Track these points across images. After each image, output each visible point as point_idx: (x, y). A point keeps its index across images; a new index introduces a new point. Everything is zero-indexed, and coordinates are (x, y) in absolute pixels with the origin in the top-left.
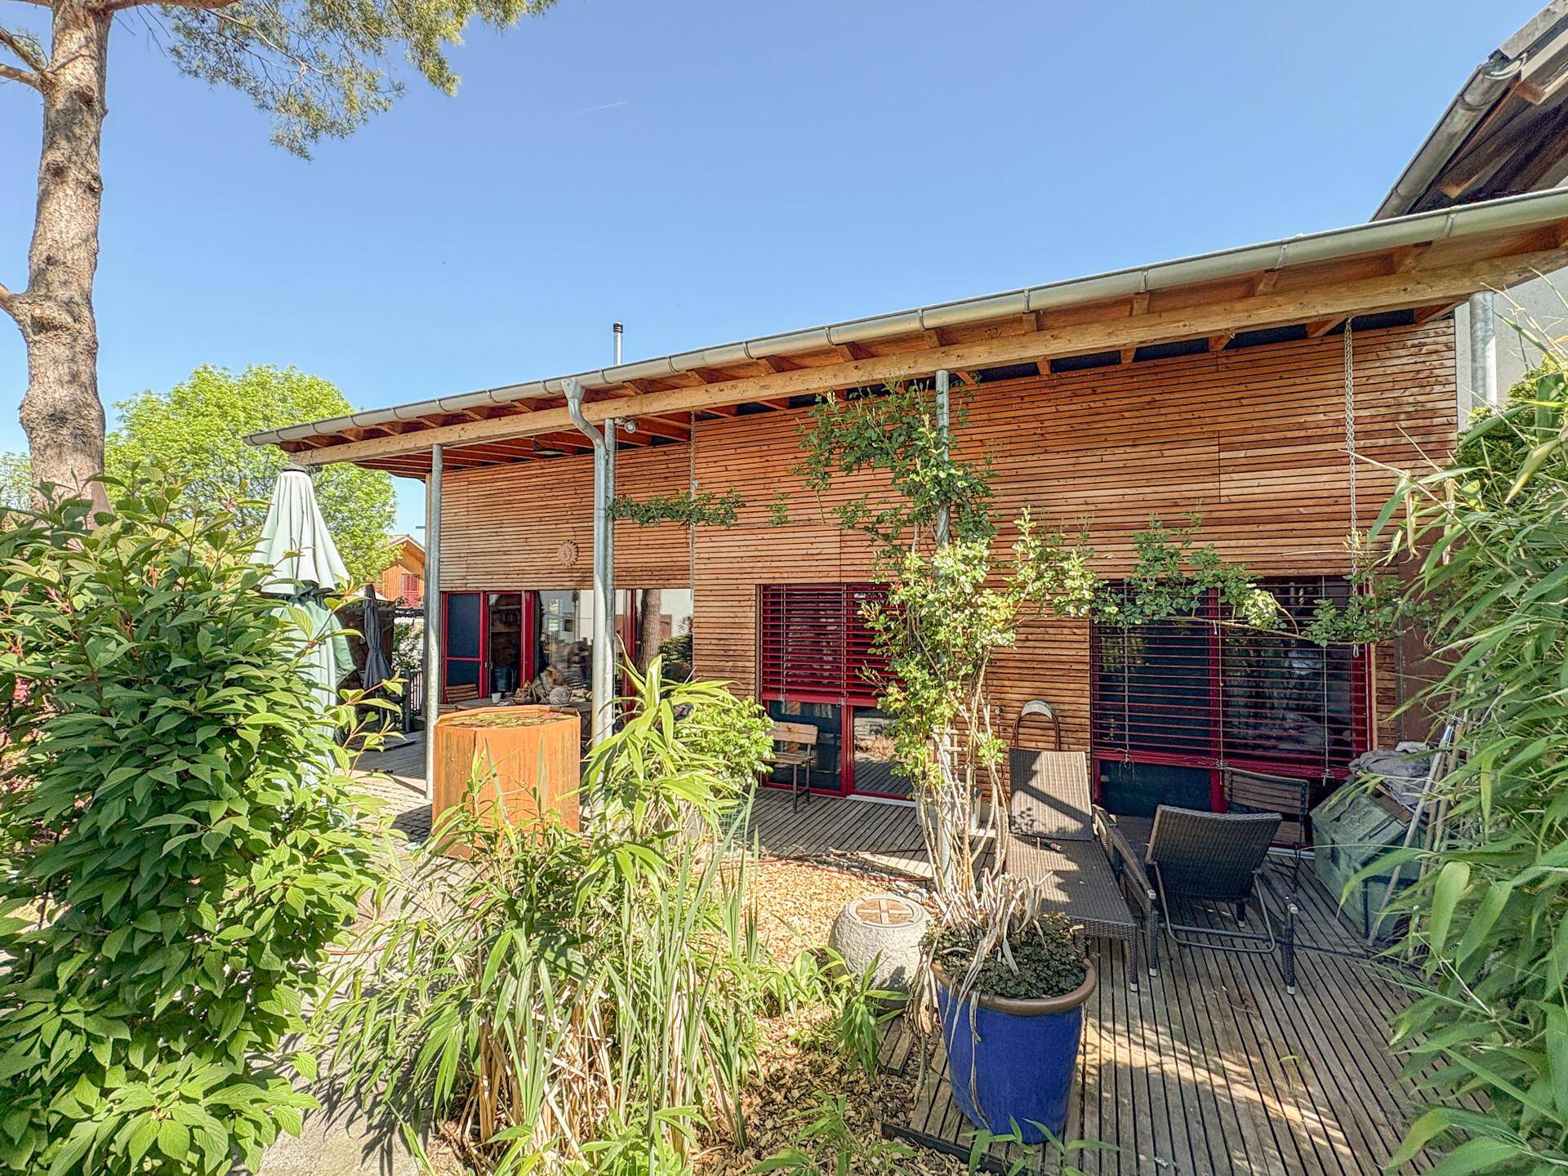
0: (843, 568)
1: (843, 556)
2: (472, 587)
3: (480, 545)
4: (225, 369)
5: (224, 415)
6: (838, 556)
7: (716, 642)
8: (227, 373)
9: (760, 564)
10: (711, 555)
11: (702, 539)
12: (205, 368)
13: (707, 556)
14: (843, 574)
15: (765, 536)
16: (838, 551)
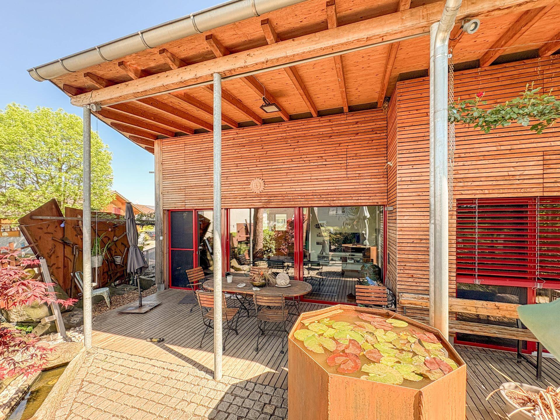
0: (545, 185)
1: (545, 176)
2: (188, 207)
3: (193, 182)
4: (25, 107)
5: (25, 127)
6: (541, 176)
7: (418, 241)
8: (26, 109)
9: (461, 184)
10: (413, 179)
11: (404, 167)
12: (14, 105)
13: (409, 179)
14: (545, 189)
15: (466, 163)
16: (541, 172)
